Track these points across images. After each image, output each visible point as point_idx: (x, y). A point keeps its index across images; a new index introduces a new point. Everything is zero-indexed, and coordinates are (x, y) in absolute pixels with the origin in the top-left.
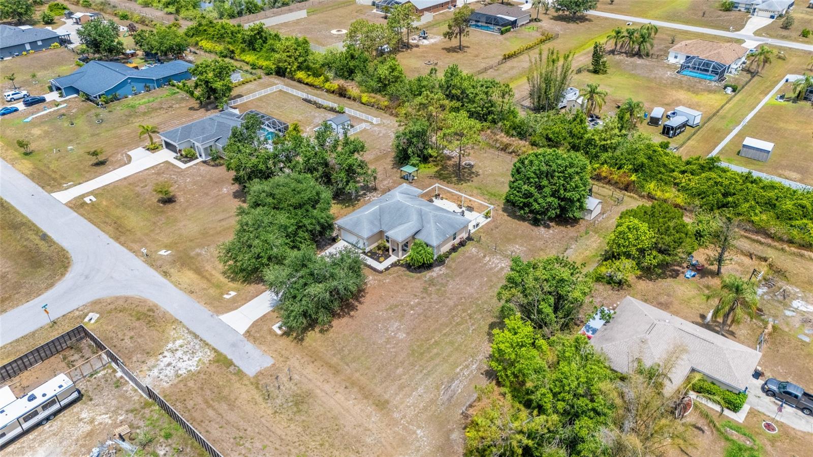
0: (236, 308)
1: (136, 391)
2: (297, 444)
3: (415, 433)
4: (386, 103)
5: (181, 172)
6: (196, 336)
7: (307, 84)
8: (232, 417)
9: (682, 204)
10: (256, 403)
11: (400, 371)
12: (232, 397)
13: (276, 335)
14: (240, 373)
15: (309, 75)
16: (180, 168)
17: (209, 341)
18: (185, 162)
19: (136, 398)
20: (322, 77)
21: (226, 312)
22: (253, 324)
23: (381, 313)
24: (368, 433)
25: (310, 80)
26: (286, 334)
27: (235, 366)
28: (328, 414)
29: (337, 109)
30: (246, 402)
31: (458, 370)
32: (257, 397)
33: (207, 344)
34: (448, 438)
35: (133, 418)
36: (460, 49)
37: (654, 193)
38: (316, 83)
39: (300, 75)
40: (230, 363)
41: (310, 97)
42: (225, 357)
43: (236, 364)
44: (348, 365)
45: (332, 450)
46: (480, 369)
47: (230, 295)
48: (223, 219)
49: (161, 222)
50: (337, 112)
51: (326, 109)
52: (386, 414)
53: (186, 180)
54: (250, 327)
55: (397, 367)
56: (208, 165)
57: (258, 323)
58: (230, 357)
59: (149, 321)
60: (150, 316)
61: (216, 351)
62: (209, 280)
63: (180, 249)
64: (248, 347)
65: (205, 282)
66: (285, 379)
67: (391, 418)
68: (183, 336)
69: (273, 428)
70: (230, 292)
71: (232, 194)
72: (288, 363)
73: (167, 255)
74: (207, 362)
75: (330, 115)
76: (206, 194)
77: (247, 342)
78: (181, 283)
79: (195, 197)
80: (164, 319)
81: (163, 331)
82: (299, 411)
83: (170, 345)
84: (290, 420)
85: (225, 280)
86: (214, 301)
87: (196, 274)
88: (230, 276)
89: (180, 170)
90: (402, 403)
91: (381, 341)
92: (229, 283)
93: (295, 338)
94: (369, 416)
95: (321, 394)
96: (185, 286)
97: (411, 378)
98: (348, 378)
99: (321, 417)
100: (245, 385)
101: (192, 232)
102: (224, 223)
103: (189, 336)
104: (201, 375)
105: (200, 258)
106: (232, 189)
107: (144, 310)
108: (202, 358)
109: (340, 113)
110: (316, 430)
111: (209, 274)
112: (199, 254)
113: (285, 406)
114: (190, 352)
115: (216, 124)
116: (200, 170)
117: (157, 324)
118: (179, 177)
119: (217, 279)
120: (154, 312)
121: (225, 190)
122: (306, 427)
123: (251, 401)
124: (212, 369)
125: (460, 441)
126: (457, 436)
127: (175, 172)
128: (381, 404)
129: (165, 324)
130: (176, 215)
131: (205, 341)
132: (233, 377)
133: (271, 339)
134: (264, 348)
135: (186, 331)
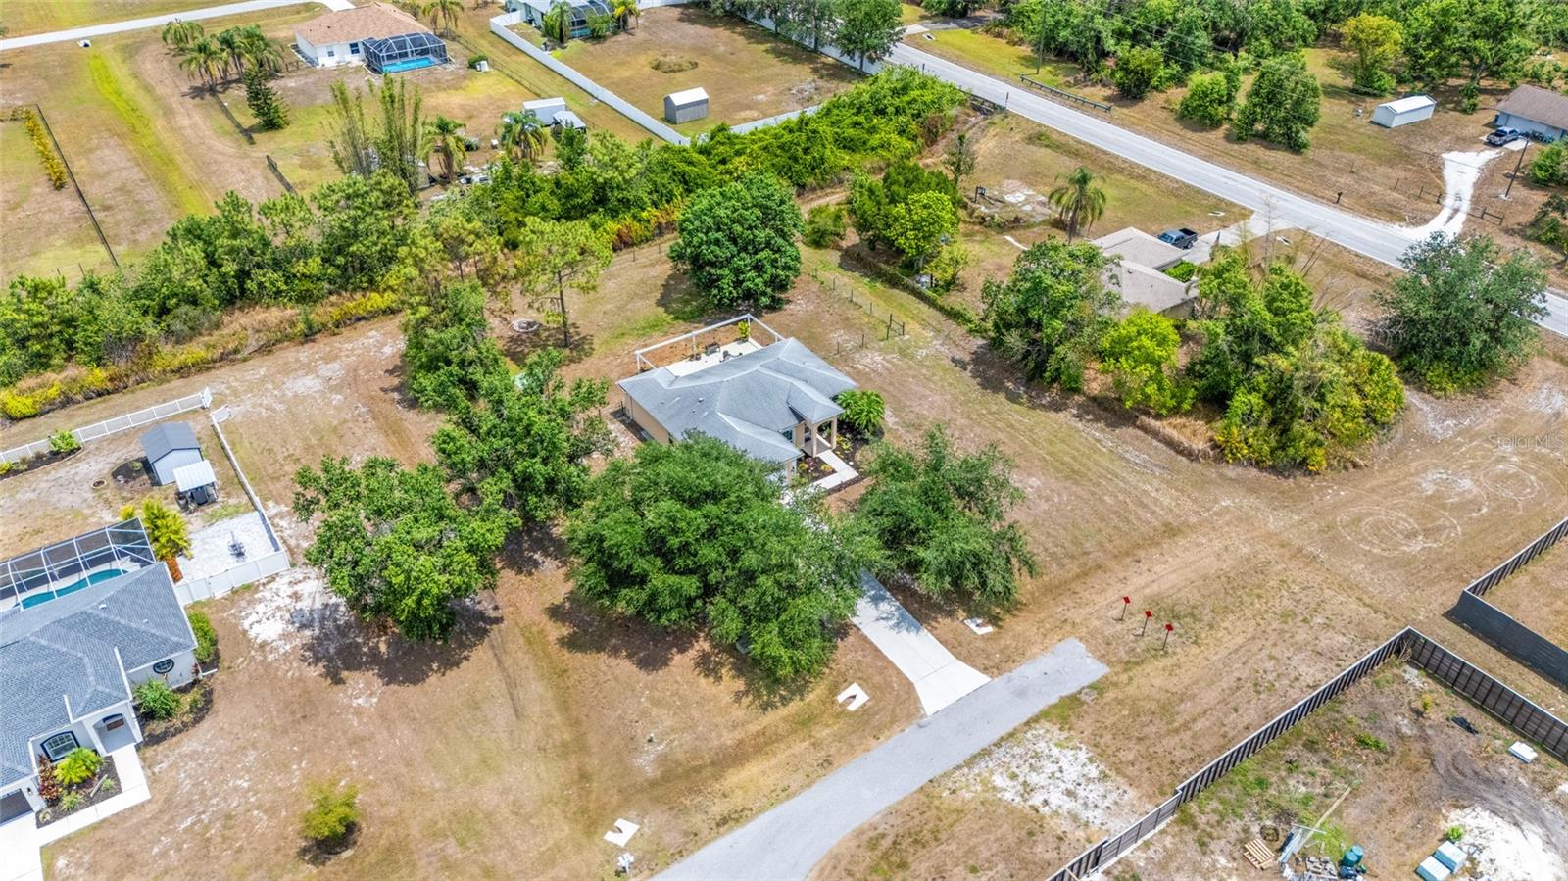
0: (911, 685)
1: (1147, 844)
2: (1261, 622)
3: (1226, 507)
4: (101, 374)
5: (169, 802)
6: (987, 752)
8: (1210, 697)
10: (1179, 666)
11: (1108, 499)
12: (1164, 696)
13: (998, 633)
14: (1097, 688)
16: (142, 805)
17: (1010, 729)
18: (114, 791)
19: (1168, 841)
21: (917, 700)
22: (965, 660)
24: (1232, 548)
26: (994, 620)
27: (1080, 692)
28: (1196, 584)
29: (45, 452)
30: (1175, 680)
31: (1104, 449)
32: (1160, 665)
33: (1011, 735)
35: (1223, 841)
40: (1073, 701)
42: (1054, 706)
43: (1074, 690)
44: (1087, 553)
45: (1268, 588)
46: (1103, 431)
47: (856, 696)
48: (516, 711)
49: (450, 851)
50: (56, 455)
51: (16, 473)
52: (1193, 528)
53: (236, 789)
54: (974, 666)
55: (1102, 501)
56: (179, 731)
57: (964, 652)
58: (1054, 699)
59: (916, 841)
60: (894, 843)
61: (1036, 720)
62: (778, 738)
63: (615, 800)
64: (1027, 672)
65: (782, 746)
66: (1119, 627)
67: (1200, 524)
68: (979, 775)
69: (1232, 647)
70: (841, 698)
71: (393, 687)
72: (1078, 621)
73: (641, 824)
74: (1066, 734)
75: (61, 471)
76: (356, 741)
77: (1015, 673)
78: (781, 786)
79: (360, 767)
80: (916, 814)
81: (959, 812)
82: (1192, 616)
83: (1008, 796)
84: (1211, 627)
85: (795, 705)
86: (868, 725)
87: (742, 765)
88: (782, 696)
89: (153, 808)
90: (1171, 510)
91: (1045, 506)
92: (811, 697)
93: (1009, 611)
94: (1198, 545)
95: (1155, 588)
96: (800, 777)
97: (1124, 491)
98: (1116, 556)
99: (1206, 593)
100: (1131, 679)
101: (544, 775)
102: (534, 710)
103: (983, 765)
104: (1102, 741)
105: (680, 756)
106: (369, 685)
107: (868, 858)
108: (1054, 740)
109: (72, 451)
110: (1229, 599)
111: (757, 734)
112: (663, 759)
113: (1182, 631)
114: (1032, 761)
115: (44, 642)
116: (195, 752)
117: (931, 825)
118: (199, 808)
119: (785, 720)
120: (883, 836)
121: (360, 701)
122: (1226, 610)
123: (1171, 671)
124: (1086, 725)
125: (1239, 470)
126: (1231, 471)
127: (155, 818)
128: (1171, 531)
129: (934, 811)
130: (429, 815)
131: (1002, 738)
132: (1110, 695)
133: (1007, 640)
134: (1035, 650)
135: (966, 770)
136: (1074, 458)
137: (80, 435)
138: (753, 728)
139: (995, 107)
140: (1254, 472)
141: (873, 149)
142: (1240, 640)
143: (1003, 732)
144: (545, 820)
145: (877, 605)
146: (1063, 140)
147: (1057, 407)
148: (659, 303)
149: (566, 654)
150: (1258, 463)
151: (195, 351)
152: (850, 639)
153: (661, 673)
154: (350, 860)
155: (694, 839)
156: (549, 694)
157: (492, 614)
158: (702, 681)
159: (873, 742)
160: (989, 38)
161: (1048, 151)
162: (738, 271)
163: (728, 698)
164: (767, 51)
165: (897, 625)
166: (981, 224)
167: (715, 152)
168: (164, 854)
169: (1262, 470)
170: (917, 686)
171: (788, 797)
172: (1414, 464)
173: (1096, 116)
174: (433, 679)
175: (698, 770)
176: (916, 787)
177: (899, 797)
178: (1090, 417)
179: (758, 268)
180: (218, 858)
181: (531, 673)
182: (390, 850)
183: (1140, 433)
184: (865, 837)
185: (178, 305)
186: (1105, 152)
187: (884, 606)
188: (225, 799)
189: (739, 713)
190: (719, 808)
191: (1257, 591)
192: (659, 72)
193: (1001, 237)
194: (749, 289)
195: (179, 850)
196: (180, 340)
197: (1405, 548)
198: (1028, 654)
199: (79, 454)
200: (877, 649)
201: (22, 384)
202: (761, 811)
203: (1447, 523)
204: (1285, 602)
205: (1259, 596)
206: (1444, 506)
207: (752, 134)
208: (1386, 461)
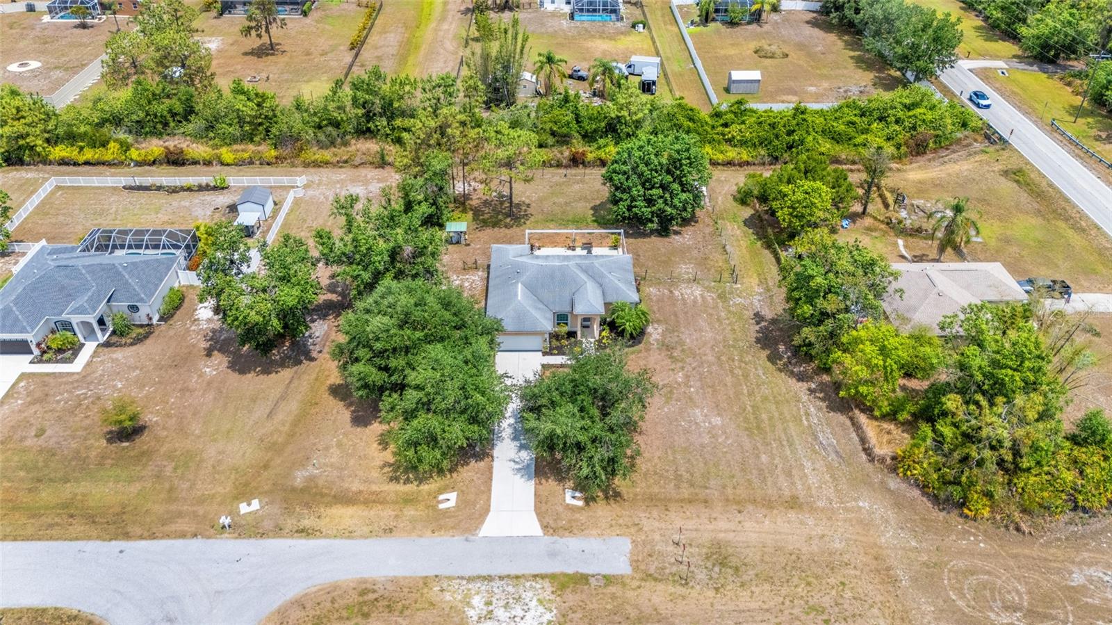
0: (487, 510)
2: (787, 603)
3: (860, 508)
4: (273, 153)
5: (83, 378)
6: (489, 578)
7: (87, 163)
9: (750, 159)
10: (684, 598)
11: (764, 458)
12: (648, 611)
13: (582, 508)
14: (609, 580)
15: (81, 149)
16: (73, 374)
17: (519, 573)
18: (69, 361)
20: (112, 144)
21: (482, 522)
22: (538, 514)
23: (666, 410)
24: (827, 539)
25: (89, 154)
26: (589, 500)
27: (593, 576)
28: (766, 549)
29: (212, 184)
30: (671, 605)
31: (805, 422)
32: (671, 589)
33: (517, 577)
34: (889, 490)
36: (272, 49)
37: (715, 157)
38: (106, 158)
39: (59, 152)
40: (582, 579)
41: (138, 181)
42: (566, 575)
43: (591, 572)
44: (706, 488)
45: (824, 582)
46: (820, 409)
47: (450, 500)
48: (271, 413)
49: (167, 469)
50: (215, 188)
51: (192, 190)
52: (813, 509)
53: (114, 386)
54: (540, 521)
55: (758, 457)
56: (121, 346)
57: (543, 509)
58: (570, 571)
59: (389, 606)
60: (376, 599)
61: (543, 577)
62: (383, 502)
63: (266, 488)
64: (572, 544)
65: (380, 507)
66: (671, 548)
67: (823, 510)
68: (469, 590)
69: (742, 607)
70: (441, 497)
71: (229, 371)
72: (645, 529)
73: (262, 508)
74: (552, 597)
75: (209, 197)
76: (185, 390)
77: (564, 540)
78: (350, 529)
79: (173, 403)
80: (406, 590)
81: (432, 604)
82: (737, 569)
83: (471, 613)
84: (743, 585)
85: (411, 487)
86: (439, 522)
87: (348, 505)
88: (408, 477)
89: (76, 377)
90: (809, 488)
91: (706, 440)
92: (425, 487)
93: (607, 498)
94: (802, 523)
95: (730, 536)
96: (366, 529)
97: (784, 458)
98: (727, 500)
99: (767, 558)
100: (639, 587)
101: (247, 455)
102: (280, 416)
103: (479, 585)
104: (571, 615)
105: (321, 482)
106: (220, 363)
107: (354, 598)
108: (541, 597)
109: (223, 188)
110: (782, 574)
111: (373, 493)
112: (312, 478)
113: (715, 576)
114: (511, 601)
115: (84, 271)
116: (117, 359)
117: (407, 602)
118: (92, 388)
119: (396, 493)
120: (374, 591)
121: (208, 370)
122: (769, 580)
123: (673, 598)
124: (572, 598)
125: (904, 486)
126: (894, 483)
127: (72, 383)
128: (793, 503)
129: (419, 595)
130: (177, 445)
131: (508, 576)
132: (612, 589)
133: (582, 517)
134: (594, 532)
135: (465, 582)
136: (771, 418)
137: (232, 181)
138: (374, 488)
139: (1001, 138)
140: (916, 493)
141: (855, 145)
142: (753, 605)
143: (513, 572)
144: (223, 478)
145: (519, 451)
146: (1037, 179)
147: (801, 378)
148: (594, 208)
149: (326, 395)
150: (924, 487)
151: (327, 155)
152: (482, 464)
153: (359, 429)
154: (124, 448)
155: (278, 531)
156: (296, 413)
157: (314, 354)
158: (375, 445)
159: (429, 532)
160: (1060, 85)
161: (1015, 185)
162: (633, 199)
163: (379, 463)
164: (852, 57)
165: (519, 470)
166: (888, 224)
167: (724, 117)
168: (58, 402)
169: (924, 494)
170: (490, 514)
171: (349, 537)
172: (1086, 555)
173: (1091, 169)
174: (249, 376)
175: (323, 495)
176: (424, 574)
177: (407, 574)
178: (821, 395)
179: (650, 202)
180: (76, 415)
181: (299, 397)
182: (143, 453)
183: (848, 423)
184: (364, 586)
185: (326, 126)
186: (1067, 200)
187: (525, 455)
188: (105, 389)
189: (375, 474)
190: (306, 523)
191: (810, 579)
192: (756, 55)
193: (895, 238)
194: (636, 214)
195: (66, 403)
196: (322, 146)
197: (992, 616)
198: (585, 532)
199: (225, 191)
200: (490, 479)
201: (235, 147)
202: (327, 536)
203: (1062, 616)
204: (827, 598)
205: (809, 584)
206: (1073, 601)
207: (765, 112)
208: (1059, 539)
